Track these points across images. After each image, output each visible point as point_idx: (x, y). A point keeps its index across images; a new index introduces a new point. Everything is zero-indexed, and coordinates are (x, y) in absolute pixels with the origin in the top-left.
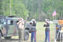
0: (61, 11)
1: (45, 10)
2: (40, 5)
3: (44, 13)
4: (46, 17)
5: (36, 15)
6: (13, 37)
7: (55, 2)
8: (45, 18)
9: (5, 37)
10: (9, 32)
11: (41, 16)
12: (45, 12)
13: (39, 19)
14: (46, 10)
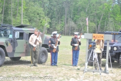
0: (98, 20)
1: (75, 18)
2: (66, 10)
3: (73, 23)
4: (76, 28)
5: (60, 25)
6: (23, 58)
7: (90, 6)
8: (74, 30)
9: (11, 58)
10: (17, 49)
11: (68, 27)
12: (75, 22)
13: (66, 32)
14: (77, 17)
